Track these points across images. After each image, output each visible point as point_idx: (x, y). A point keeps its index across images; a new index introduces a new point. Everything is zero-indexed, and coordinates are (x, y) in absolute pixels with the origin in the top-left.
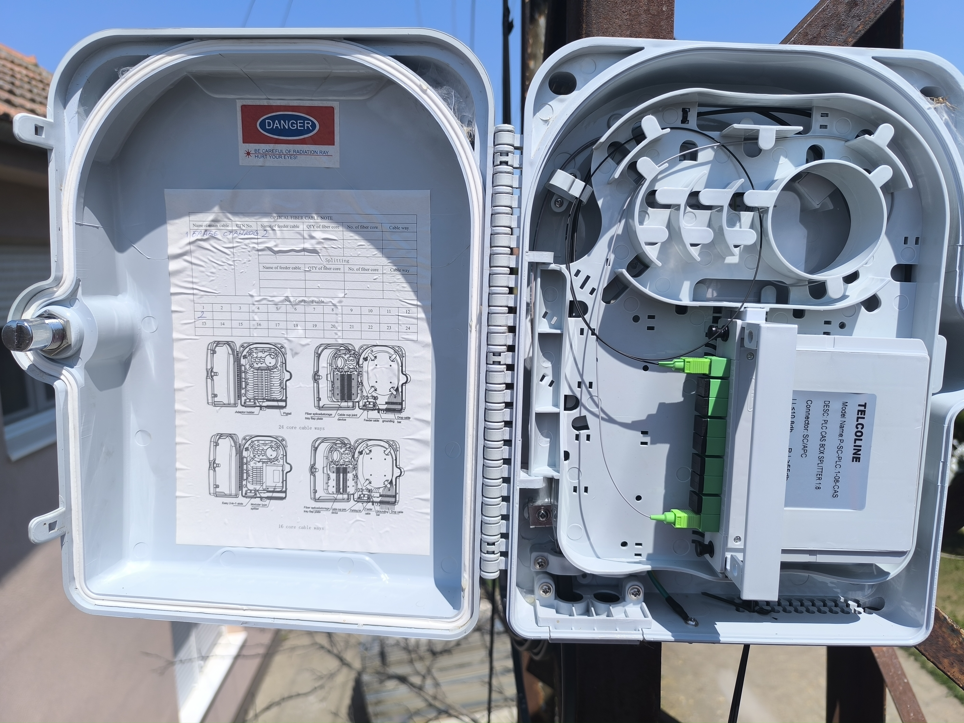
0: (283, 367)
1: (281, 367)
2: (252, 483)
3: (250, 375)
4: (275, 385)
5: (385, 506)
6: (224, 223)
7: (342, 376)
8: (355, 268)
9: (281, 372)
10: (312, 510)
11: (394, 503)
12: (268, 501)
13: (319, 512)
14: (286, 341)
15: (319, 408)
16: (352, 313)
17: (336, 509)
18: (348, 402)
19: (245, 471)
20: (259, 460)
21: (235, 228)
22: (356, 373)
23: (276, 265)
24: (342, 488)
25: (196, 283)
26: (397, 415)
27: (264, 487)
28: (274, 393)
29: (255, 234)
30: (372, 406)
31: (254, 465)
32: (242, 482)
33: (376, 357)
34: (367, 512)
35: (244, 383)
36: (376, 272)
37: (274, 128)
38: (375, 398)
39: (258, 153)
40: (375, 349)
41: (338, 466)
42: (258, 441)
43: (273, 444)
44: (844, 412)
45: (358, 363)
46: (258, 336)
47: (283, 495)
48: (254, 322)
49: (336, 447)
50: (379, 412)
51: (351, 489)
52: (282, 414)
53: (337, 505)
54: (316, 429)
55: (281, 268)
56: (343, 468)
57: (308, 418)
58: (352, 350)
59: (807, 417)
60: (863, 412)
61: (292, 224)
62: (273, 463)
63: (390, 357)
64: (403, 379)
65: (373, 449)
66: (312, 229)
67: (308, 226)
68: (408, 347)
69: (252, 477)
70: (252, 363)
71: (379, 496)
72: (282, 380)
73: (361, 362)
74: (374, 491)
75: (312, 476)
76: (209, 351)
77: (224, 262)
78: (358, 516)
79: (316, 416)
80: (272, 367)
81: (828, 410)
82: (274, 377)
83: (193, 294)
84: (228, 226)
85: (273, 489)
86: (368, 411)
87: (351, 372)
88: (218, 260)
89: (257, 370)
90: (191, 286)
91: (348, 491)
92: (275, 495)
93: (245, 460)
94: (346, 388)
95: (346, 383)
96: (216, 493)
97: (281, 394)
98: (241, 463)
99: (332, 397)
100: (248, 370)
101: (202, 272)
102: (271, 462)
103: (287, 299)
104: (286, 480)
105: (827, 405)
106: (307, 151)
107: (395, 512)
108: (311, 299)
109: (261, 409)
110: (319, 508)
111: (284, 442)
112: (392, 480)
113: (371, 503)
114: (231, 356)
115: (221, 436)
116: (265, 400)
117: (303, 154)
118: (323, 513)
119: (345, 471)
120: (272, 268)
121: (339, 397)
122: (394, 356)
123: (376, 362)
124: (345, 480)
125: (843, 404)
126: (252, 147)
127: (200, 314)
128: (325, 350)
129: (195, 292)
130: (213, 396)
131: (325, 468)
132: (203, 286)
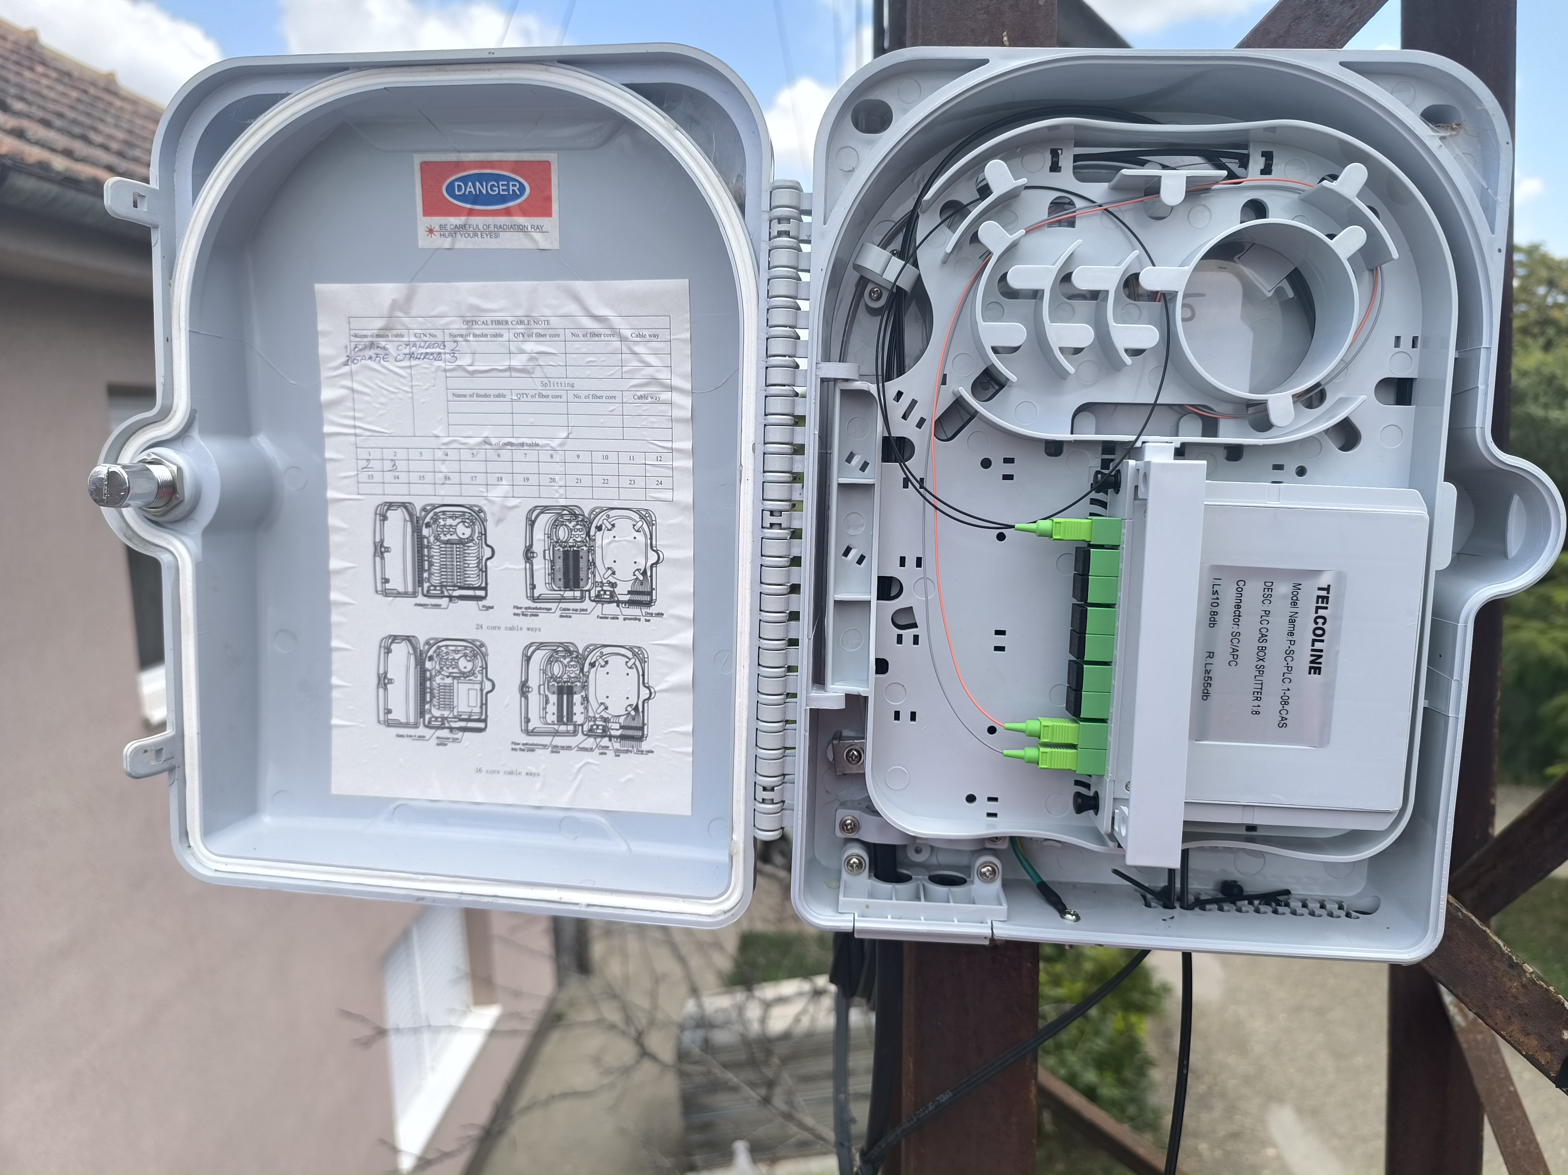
0: (481, 539)
1: (479, 540)
2: (437, 707)
3: (435, 551)
4: (471, 566)
5: (627, 743)
6: (399, 332)
7: (566, 553)
8: (583, 394)
9: (479, 547)
10: (523, 747)
11: (641, 739)
12: (459, 735)
13: (533, 750)
14: (485, 502)
15: (534, 599)
16: (579, 460)
17: (558, 746)
18: (574, 591)
19: (428, 690)
20: (447, 674)
21: (413, 339)
22: (585, 548)
23: (470, 392)
24: (565, 716)
25: (360, 419)
26: (645, 610)
27: (456, 714)
28: (469, 577)
29: (442, 347)
30: (608, 597)
31: (441, 681)
32: (424, 706)
33: (613, 525)
34: (601, 751)
35: (426, 563)
36: (613, 400)
37: (467, 193)
38: (613, 585)
39: (444, 230)
40: (612, 513)
41: (560, 684)
42: (447, 646)
43: (468, 652)
44: (1296, 598)
45: (588, 534)
46: (447, 495)
47: (482, 725)
48: (441, 475)
49: (557, 656)
50: (618, 606)
51: (578, 718)
52: (481, 608)
53: (559, 741)
54: (528, 629)
55: (478, 396)
56: (568, 686)
57: (517, 615)
58: (580, 515)
59: (1238, 605)
60: (1325, 599)
61: (493, 332)
62: (467, 679)
63: (634, 525)
64: (653, 558)
65: (610, 659)
66: (521, 338)
67: (516, 335)
68: (658, 510)
69: (437, 698)
70: (439, 534)
71: (618, 728)
72: (481, 558)
73: (592, 533)
74: (612, 721)
75: (523, 699)
76: (378, 516)
77: (398, 389)
78: (587, 757)
79: (529, 610)
80: (466, 540)
81: (1270, 596)
82: (469, 554)
83: (356, 435)
84: (402, 336)
85: (466, 717)
86: (603, 604)
87: (578, 547)
88: (389, 385)
89: (445, 544)
90: (351, 422)
91: (574, 720)
92: (471, 725)
93: (428, 674)
94: (571, 571)
95: (571, 564)
96: (387, 721)
97: (479, 578)
98: (423, 678)
99: (551, 584)
100: (432, 545)
101: (368, 403)
102: (465, 678)
103: (486, 442)
104: (486, 704)
105: (1269, 588)
106: (513, 227)
107: (642, 751)
108: (521, 441)
109: (450, 601)
110: (533, 745)
111: (483, 649)
112: (637, 705)
113: (607, 739)
114: (409, 524)
115: (395, 638)
116: (456, 588)
117: (507, 230)
118: (539, 752)
119: (570, 692)
120: (465, 396)
121: (561, 583)
122: (640, 524)
123: (613, 532)
124: (571, 705)
125: (1294, 586)
126: (436, 221)
127: (364, 463)
128: (542, 515)
129: (358, 431)
130: (383, 581)
131: (542, 687)
132: (369, 423)
